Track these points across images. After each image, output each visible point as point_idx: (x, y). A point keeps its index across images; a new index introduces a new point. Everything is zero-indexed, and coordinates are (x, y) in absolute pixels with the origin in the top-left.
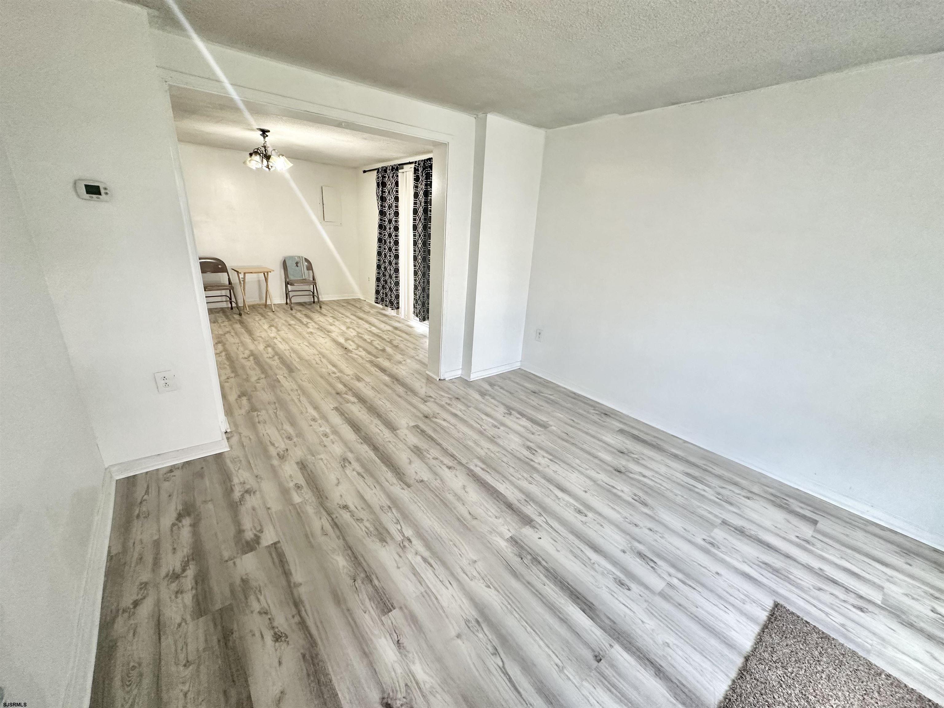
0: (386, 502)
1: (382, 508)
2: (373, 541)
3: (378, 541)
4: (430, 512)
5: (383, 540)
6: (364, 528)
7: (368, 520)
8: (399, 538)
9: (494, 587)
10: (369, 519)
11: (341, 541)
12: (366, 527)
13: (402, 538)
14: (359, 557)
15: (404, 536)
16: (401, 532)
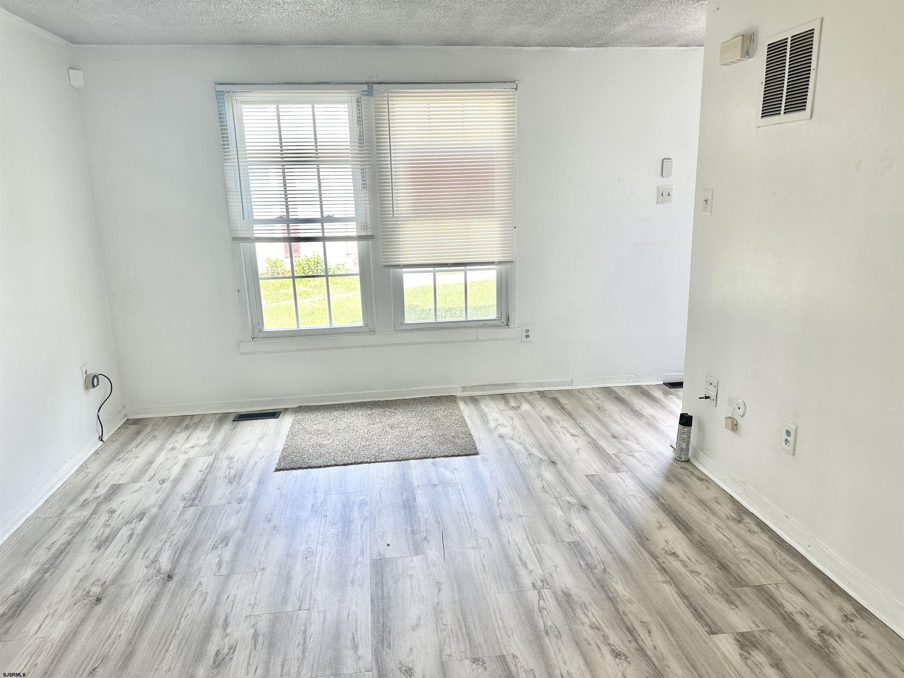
0: (549, 643)
1: (559, 636)
2: (579, 597)
3: (573, 595)
4: (491, 610)
5: (567, 595)
6: (590, 615)
7: (583, 624)
8: (546, 593)
9: (471, 528)
10: (581, 626)
11: (621, 610)
12: (587, 615)
13: (542, 590)
14: (598, 587)
15: (539, 592)
16: (541, 597)
